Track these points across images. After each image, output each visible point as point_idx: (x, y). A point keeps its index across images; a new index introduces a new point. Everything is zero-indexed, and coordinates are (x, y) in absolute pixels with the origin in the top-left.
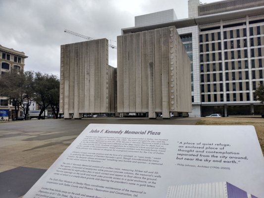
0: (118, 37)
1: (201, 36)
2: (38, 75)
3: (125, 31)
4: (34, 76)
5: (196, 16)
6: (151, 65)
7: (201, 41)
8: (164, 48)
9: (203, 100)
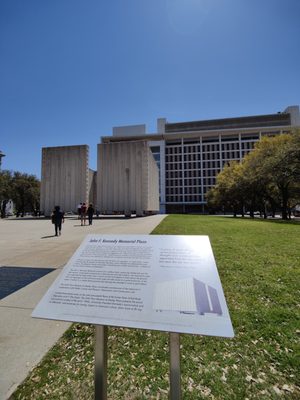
0: (98, 145)
1: (166, 150)
2: (17, 174)
3: (104, 140)
4: (13, 175)
6: (128, 171)
7: (167, 153)
8: (138, 157)
9: (167, 200)
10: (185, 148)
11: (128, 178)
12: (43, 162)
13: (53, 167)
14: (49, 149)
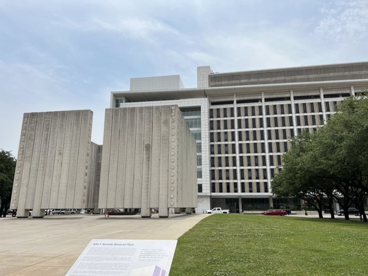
0: (107, 110)
1: (211, 111)
5: (206, 86)
6: (148, 148)
7: (211, 116)
8: (164, 129)
9: (213, 190)
10: (239, 109)
11: (148, 159)
12: (23, 135)
13: (37, 141)
14: (33, 115)
